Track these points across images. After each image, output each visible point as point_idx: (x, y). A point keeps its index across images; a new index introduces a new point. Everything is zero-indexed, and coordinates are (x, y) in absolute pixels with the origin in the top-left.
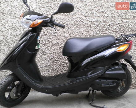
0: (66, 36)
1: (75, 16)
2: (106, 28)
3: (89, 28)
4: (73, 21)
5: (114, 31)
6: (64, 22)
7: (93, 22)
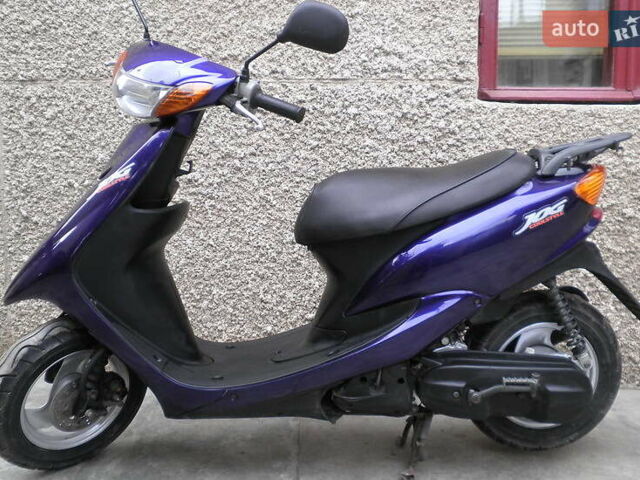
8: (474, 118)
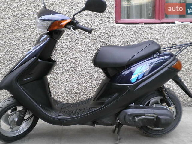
8: (114, 29)
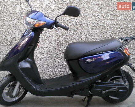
0: (82, 37)
1: (92, 18)
2: (119, 31)
3: (104, 30)
4: (90, 23)
5: (125, 34)
6: (81, 24)
7: (107, 25)
